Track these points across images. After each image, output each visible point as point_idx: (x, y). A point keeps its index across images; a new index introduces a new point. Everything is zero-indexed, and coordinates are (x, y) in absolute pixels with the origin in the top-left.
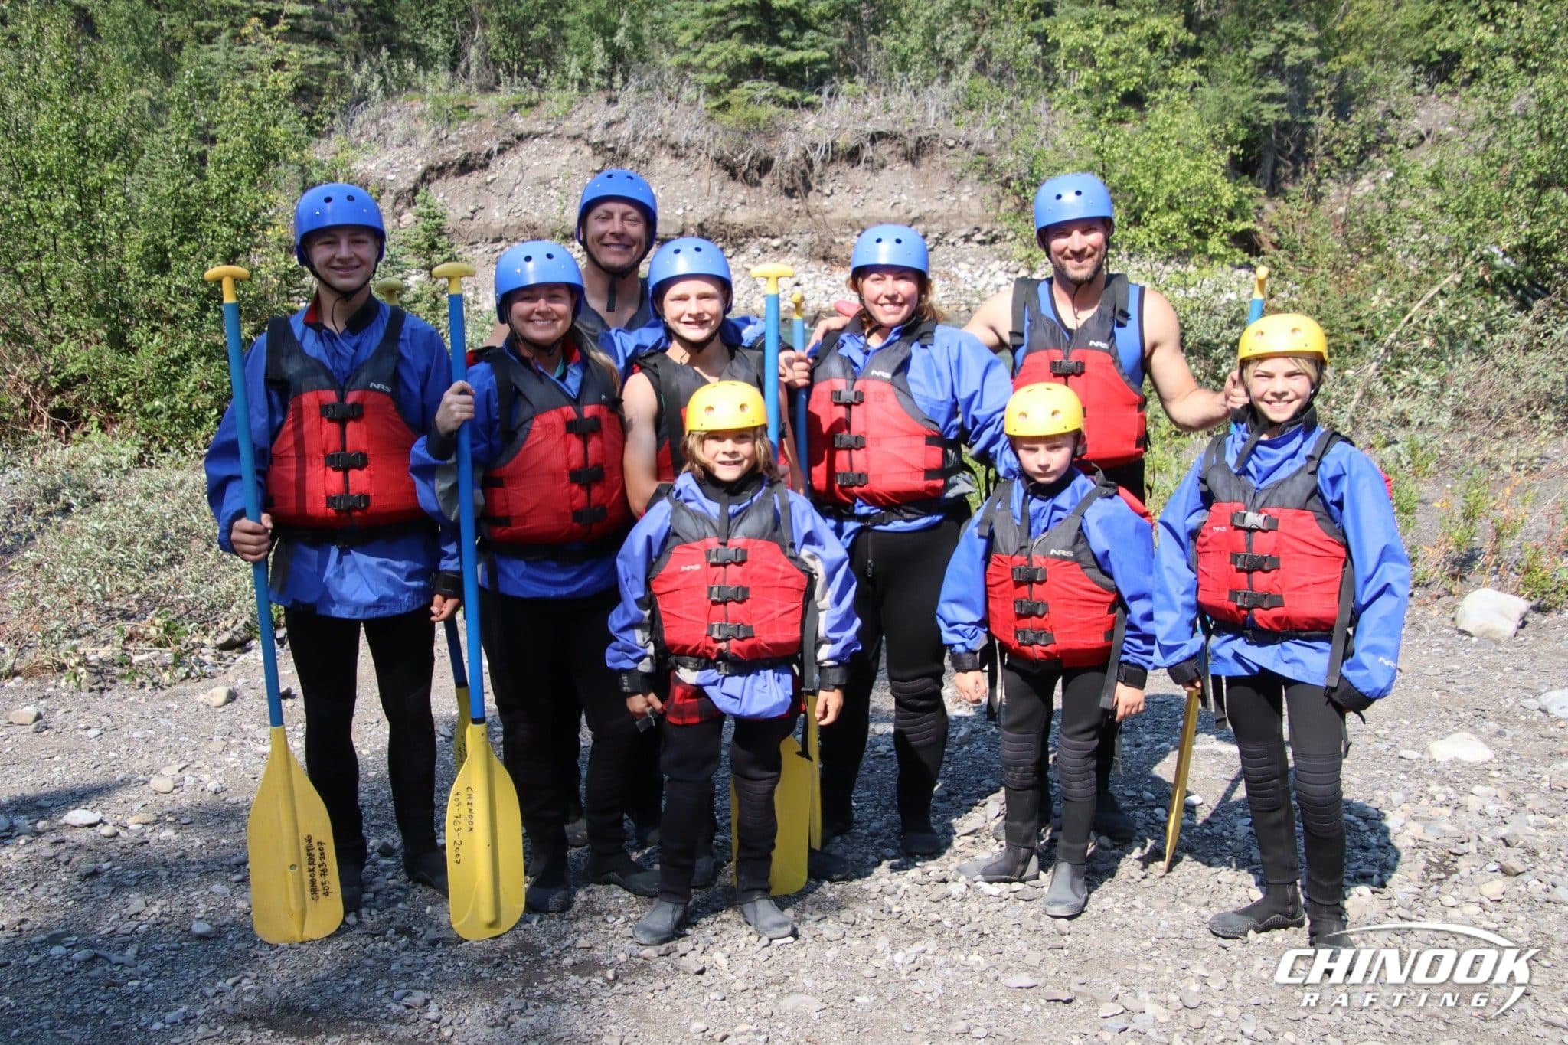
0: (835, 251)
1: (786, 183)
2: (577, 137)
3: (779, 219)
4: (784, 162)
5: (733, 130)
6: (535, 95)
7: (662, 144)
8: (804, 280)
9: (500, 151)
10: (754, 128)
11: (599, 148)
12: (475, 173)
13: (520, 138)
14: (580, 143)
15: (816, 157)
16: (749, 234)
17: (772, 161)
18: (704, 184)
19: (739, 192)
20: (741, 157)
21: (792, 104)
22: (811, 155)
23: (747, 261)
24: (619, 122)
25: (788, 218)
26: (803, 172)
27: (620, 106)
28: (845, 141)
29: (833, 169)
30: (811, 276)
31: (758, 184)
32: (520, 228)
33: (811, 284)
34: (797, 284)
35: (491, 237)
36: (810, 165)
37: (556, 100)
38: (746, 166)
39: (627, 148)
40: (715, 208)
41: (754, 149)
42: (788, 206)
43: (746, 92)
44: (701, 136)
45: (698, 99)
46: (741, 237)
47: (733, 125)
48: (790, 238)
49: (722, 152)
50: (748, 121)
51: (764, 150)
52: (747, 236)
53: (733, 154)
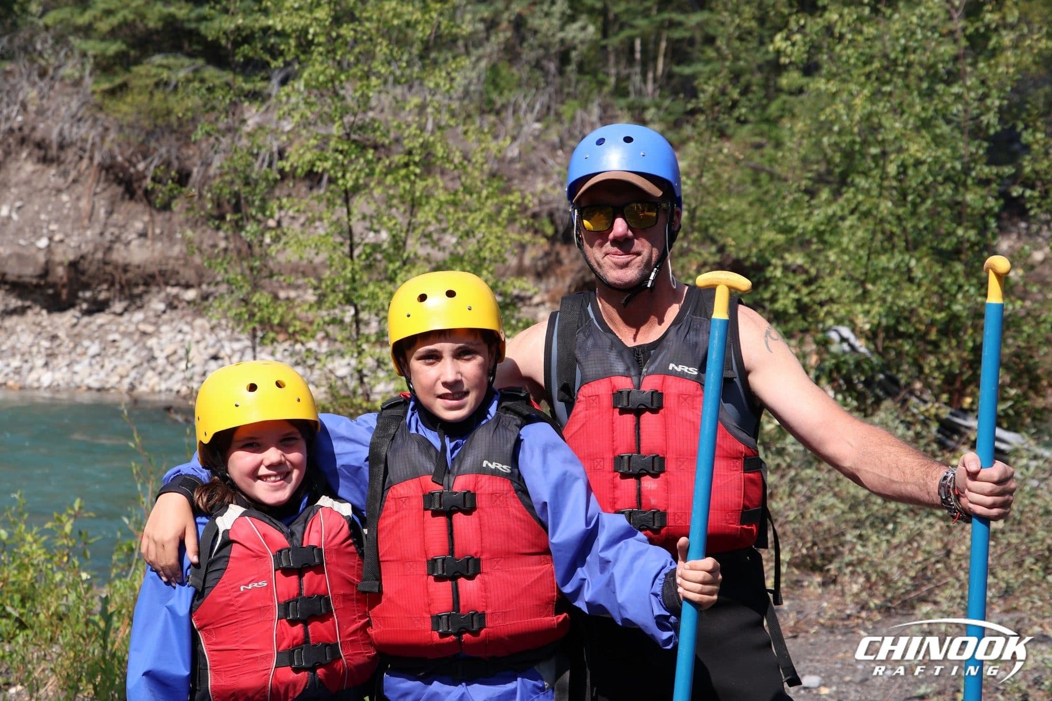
1: (208, 206)
3: (197, 260)
4: (206, 177)
5: (131, 126)
7: (23, 141)
8: (225, 352)
17: (189, 175)
18: (84, 204)
19: (139, 218)
20: (141, 166)
23: (145, 321)
25: (211, 259)
26: (236, 193)
28: (297, 154)
29: (282, 193)
30: (237, 346)
31: (166, 207)
34: (215, 357)
38: (148, 181)
40: (98, 239)
41: (161, 156)
42: (211, 242)
43: (154, 71)
44: (83, 131)
45: (82, 78)
46: (137, 285)
47: (131, 119)
48: (212, 289)
49: (113, 157)
50: (154, 114)
51: (178, 158)
52: (146, 284)
53: (130, 161)
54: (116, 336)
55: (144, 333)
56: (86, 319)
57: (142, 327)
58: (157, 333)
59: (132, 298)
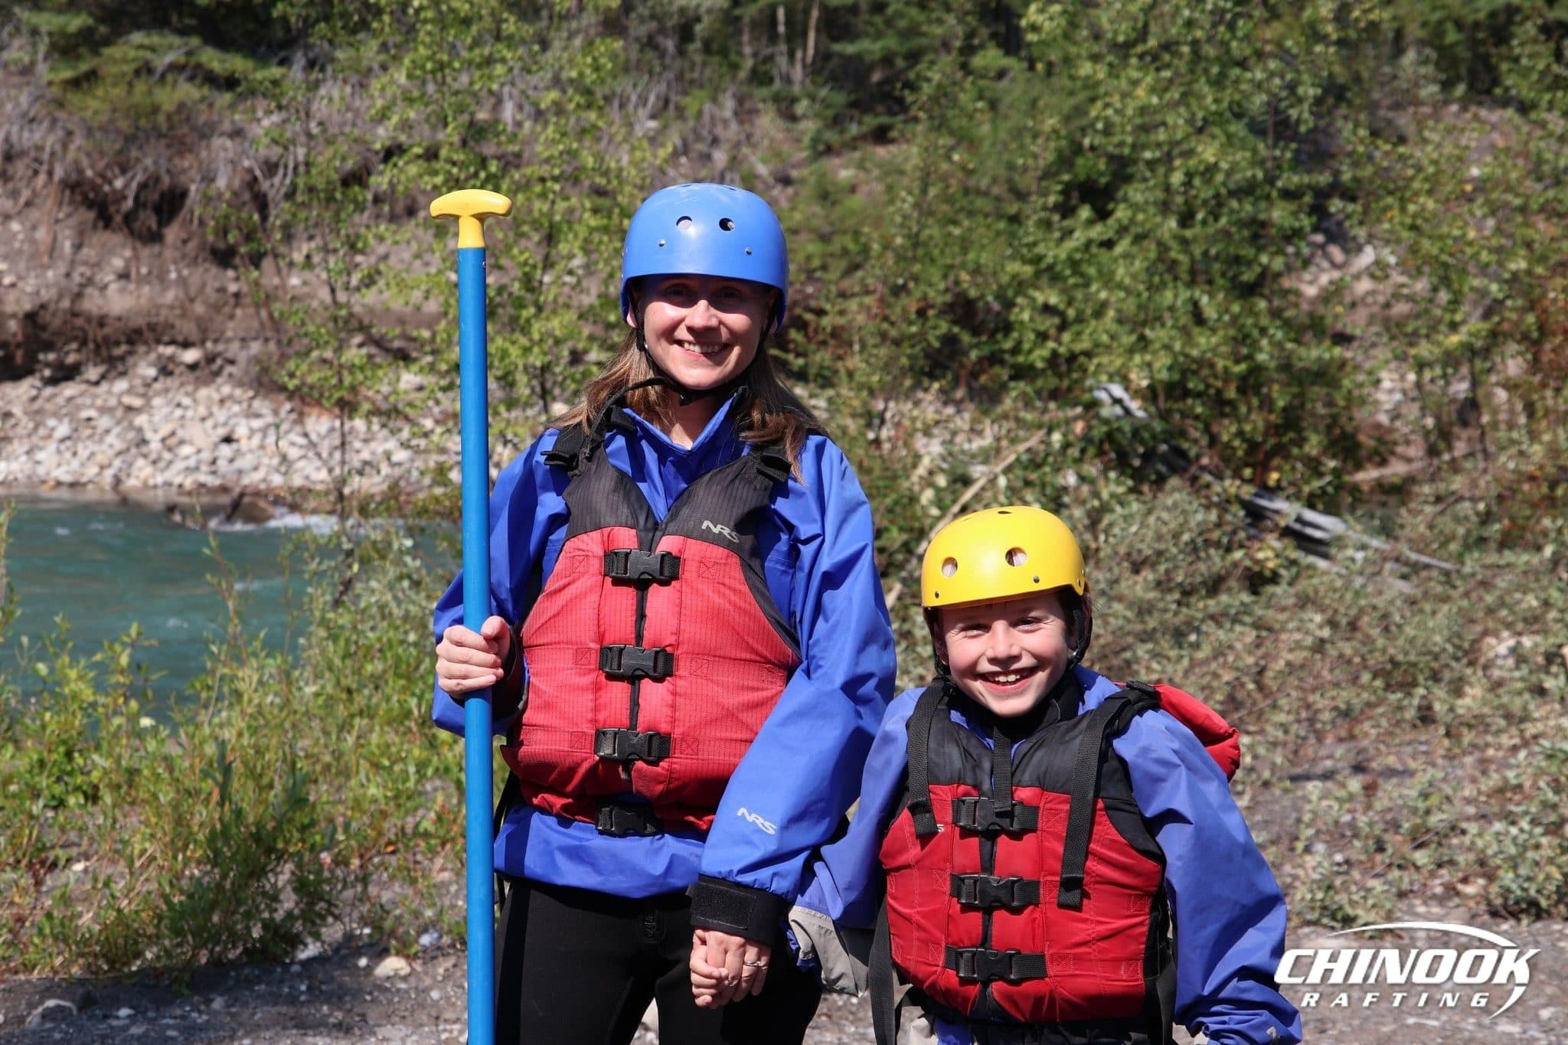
1: (211, 238)
3: (199, 308)
4: (207, 200)
5: (104, 129)
8: (241, 432)
15: (274, 187)
17: (184, 194)
18: (42, 234)
19: (117, 253)
20: (119, 183)
21: (229, 83)
22: (265, 185)
23: (130, 391)
25: (217, 308)
26: (248, 219)
28: (332, 160)
30: (257, 424)
31: (154, 237)
33: (256, 440)
34: (228, 440)
36: (262, 203)
38: (129, 203)
40: (64, 282)
41: (145, 169)
42: (217, 285)
43: (133, 54)
44: (38, 136)
45: (33, 64)
46: (117, 343)
47: (104, 118)
48: (220, 347)
49: (80, 171)
50: (135, 113)
51: (169, 171)
52: (131, 342)
53: (103, 176)
54: (92, 413)
55: (129, 409)
56: (49, 390)
57: (127, 400)
58: (147, 408)
59: (112, 361)
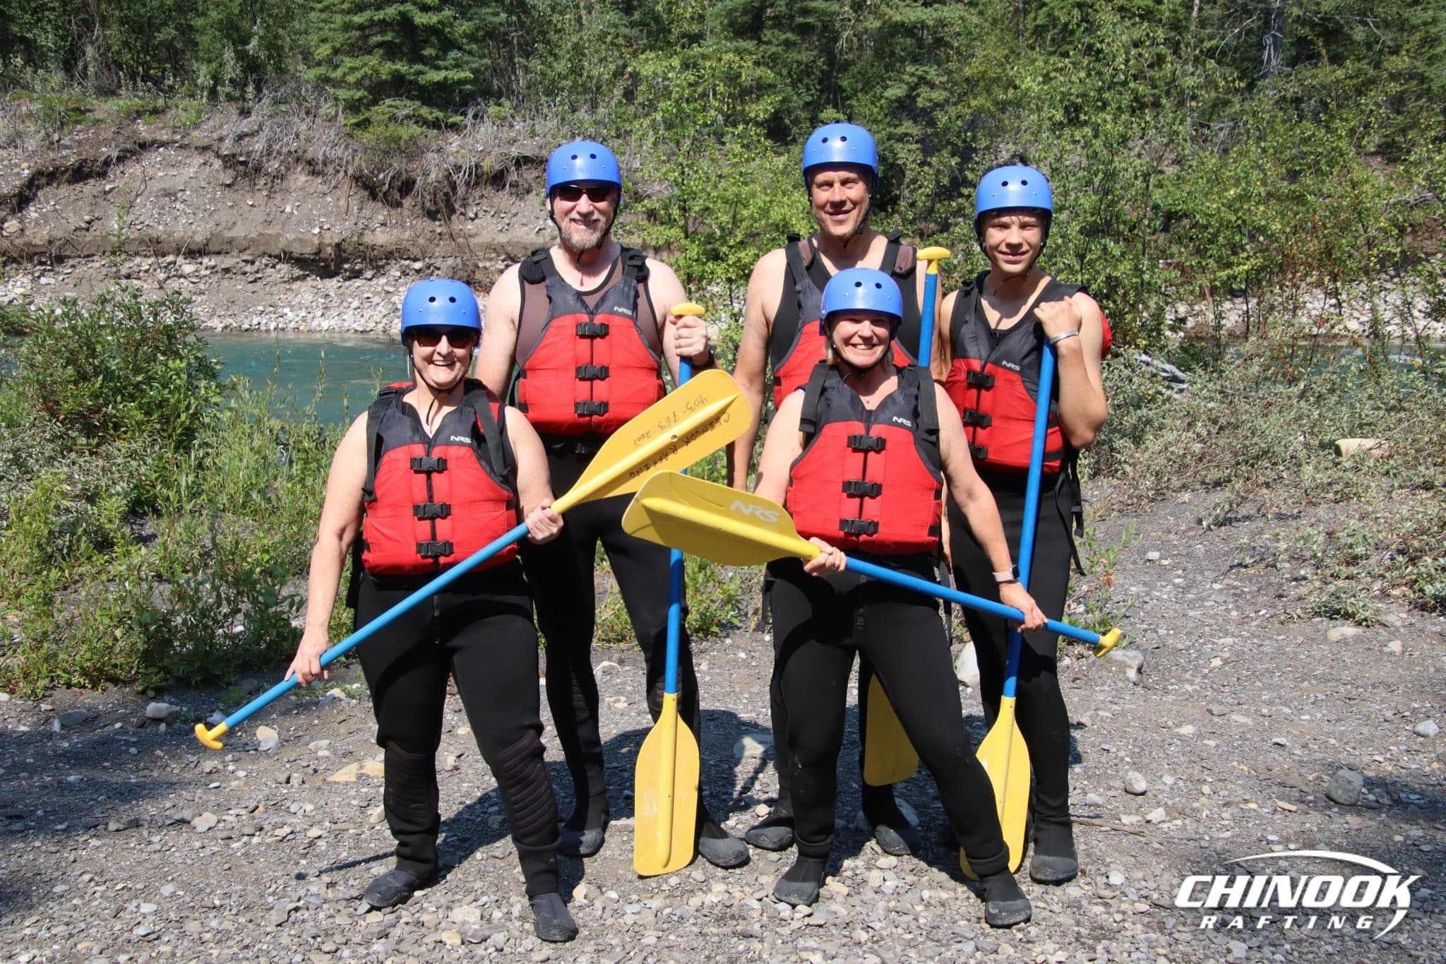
0: (478, 276)
1: (428, 204)
2: (205, 148)
3: (421, 241)
4: (426, 183)
5: (373, 149)
6: (161, 102)
7: (298, 160)
9: (121, 159)
10: (394, 147)
11: (230, 161)
12: (92, 181)
13: (144, 146)
14: (209, 155)
15: (459, 179)
16: (389, 256)
17: (414, 182)
18: (342, 203)
19: (381, 213)
20: (381, 176)
21: (436, 125)
22: (455, 177)
23: (388, 283)
24: (252, 134)
25: (431, 241)
26: (446, 194)
27: (253, 118)
28: (489, 164)
29: (477, 194)
31: (399, 205)
32: (142, 242)
35: (109, 249)
36: (454, 187)
37: (183, 109)
38: (387, 186)
39: (260, 162)
40: (354, 228)
41: (395, 169)
42: (430, 229)
43: (387, 110)
44: (339, 153)
45: (337, 115)
46: (381, 259)
47: (373, 143)
48: (433, 261)
49: (361, 171)
50: (388, 140)
51: (406, 170)
52: (387, 258)
53: (373, 173)
54: (369, 295)
55: (388, 292)
56: (347, 283)
57: (387, 288)
59: (378, 268)
